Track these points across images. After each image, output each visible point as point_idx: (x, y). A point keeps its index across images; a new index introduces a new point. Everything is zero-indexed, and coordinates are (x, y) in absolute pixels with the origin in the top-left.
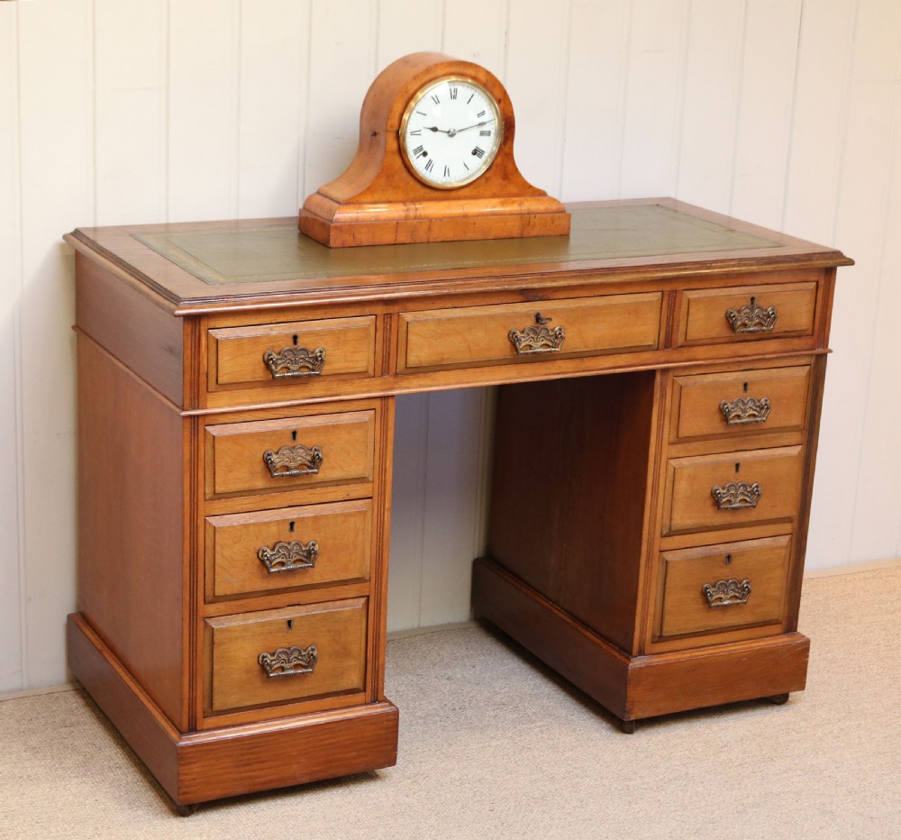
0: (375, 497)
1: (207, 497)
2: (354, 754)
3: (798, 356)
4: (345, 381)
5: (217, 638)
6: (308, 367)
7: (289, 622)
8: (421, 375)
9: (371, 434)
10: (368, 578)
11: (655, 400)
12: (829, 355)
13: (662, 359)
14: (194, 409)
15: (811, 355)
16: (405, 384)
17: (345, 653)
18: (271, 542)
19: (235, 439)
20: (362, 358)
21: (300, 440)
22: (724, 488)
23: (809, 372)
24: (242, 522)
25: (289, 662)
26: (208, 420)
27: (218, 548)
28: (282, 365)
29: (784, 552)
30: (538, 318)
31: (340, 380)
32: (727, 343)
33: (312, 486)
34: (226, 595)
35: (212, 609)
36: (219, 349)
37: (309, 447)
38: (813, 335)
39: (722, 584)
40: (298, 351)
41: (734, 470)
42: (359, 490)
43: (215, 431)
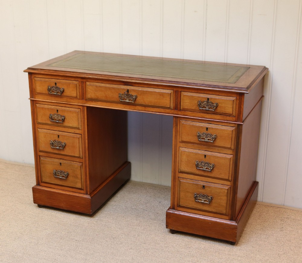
0: (83, 135)
1: (37, 123)
2: (79, 207)
3: (229, 123)
4: (72, 99)
5: (42, 161)
7: (61, 164)
8: (94, 102)
9: (80, 116)
10: (82, 157)
11: (173, 126)
13: (174, 113)
14: (33, 98)
16: (89, 103)
18: (53, 140)
20: (75, 93)
23: (235, 130)
24: (46, 132)
25: (61, 174)
27: (40, 137)
28: (52, 91)
29: (226, 191)
30: (128, 91)
34: (43, 151)
35: (41, 154)
36: (36, 82)
38: (235, 116)
39: (201, 195)
40: (57, 87)
41: (204, 157)
42: (77, 131)
43: (38, 105)
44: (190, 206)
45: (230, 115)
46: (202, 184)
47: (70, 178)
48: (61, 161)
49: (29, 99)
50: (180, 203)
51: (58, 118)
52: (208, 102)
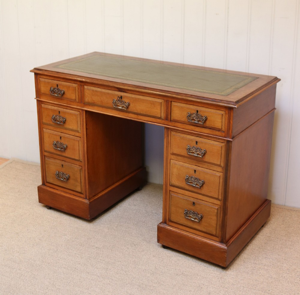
0: (82, 138)
1: (43, 123)
4: (71, 101)
5: (46, 162)
6: (60, 94)
7: (62, 165)
8: (91, 106)
9: (79, 119)
11: (165, 136)
14: (38, 98)
15: (225, 140)
16: (87, 107)
18: (56, 141)
19: (47, 109)
20: (74, 96)
21: (61, 114)
22: (190, 177)
23: (224, 146)
24: (50, 132)
25: (62, 176)
26: (41, 102)
27: (45, 137)
28: (54, 92)
34: (47, 151)
35: (45, 154)
36: (41, 83)
37: (63, 117)
39: (192, 212)
40: (58, 89)
41: (194, 172)
42: (77, 134)
43: (43, 105)
44: (181, 222)
45: (219, 130)
46: (192, 200)
47: (71, 181)
48: (63, 163)
49: (35, 99)
50: (171, 218)
51: (60, 119)
52: (197, 115)
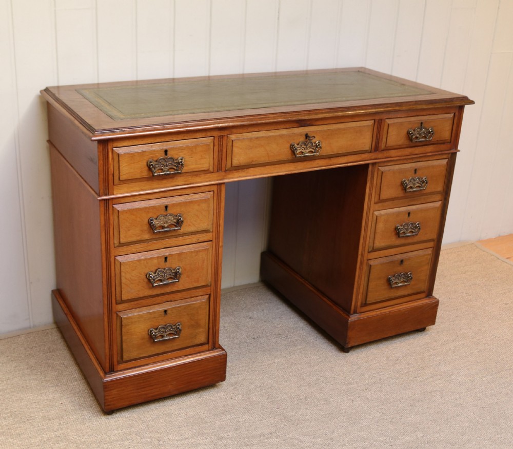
0: (214, 241)
1: (116, 245)
2: (202, 377)
3: (442, 154)
5: (124, 322)
6: (174, 169)
7: (165, 311)
8: (240, 170)
9: (211, 205)
10: (210, 284)
11: (368, 180)
12: (458, 153)
13: (373, 157)
14: (106, 195)
15: (449, 154)
16: (230, 176)
17: (197, 325)
18: (154, 269)
19: (131, 212)
20: (206, 162)
21: (170, 211)
22: (401, 226)
23: (447, 162)
24: (137, 258)
25: (165, 332)
26: (114, 201)
27: (123, 274)
28: (158, 168)
29: (429, 257)
30: (307, 136)
31: (193, 175)
32: (407, 147)
33: (177, 236)
34: (128, 300)
35: (120, 307)
36: (120, 160)
37: (175, 214)
38: (450, 142)
39: (398, 275)
40: (169, 159)
41: (407, 215)
42: (205, 237)
43: (118, 207)
45: (444, 142)
46: (401, 257)
48: (167, 306)
50: (368, 300)
51: (167, 222)
